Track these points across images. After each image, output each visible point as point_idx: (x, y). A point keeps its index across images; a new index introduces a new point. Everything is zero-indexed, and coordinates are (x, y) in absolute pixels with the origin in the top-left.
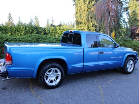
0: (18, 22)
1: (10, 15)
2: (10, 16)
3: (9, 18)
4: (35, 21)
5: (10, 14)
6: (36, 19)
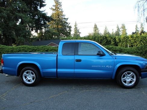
0: (105, 32)
1: (96, 25)
2: (96, 27)
3: (94, 29)
4: (122, 30)
6: (123, 27)
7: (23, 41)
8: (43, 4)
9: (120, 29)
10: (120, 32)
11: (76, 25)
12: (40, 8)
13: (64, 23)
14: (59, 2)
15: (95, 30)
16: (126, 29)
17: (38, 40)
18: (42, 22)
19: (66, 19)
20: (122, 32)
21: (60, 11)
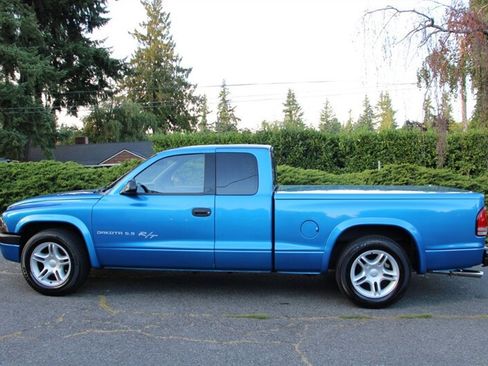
0: (322, 119)
1: (294, 96)
2: (291, 103)
3: (287, 108)
4: (381, 111)
5: (291, 96)
6: (386, 103)
7: (18, 144)
8: (102, 15)
9: (375, 112)
10: (374, 121)
11: (223, 92)
12: (90, 29)
13: (176, 86)
14: (161, 11)
15: (291, 112)
16: (394, 109)
17: (80, 141)
18: (94, 81)
19: (183, 71)
20: (381, 119)
21: (165, 42)
